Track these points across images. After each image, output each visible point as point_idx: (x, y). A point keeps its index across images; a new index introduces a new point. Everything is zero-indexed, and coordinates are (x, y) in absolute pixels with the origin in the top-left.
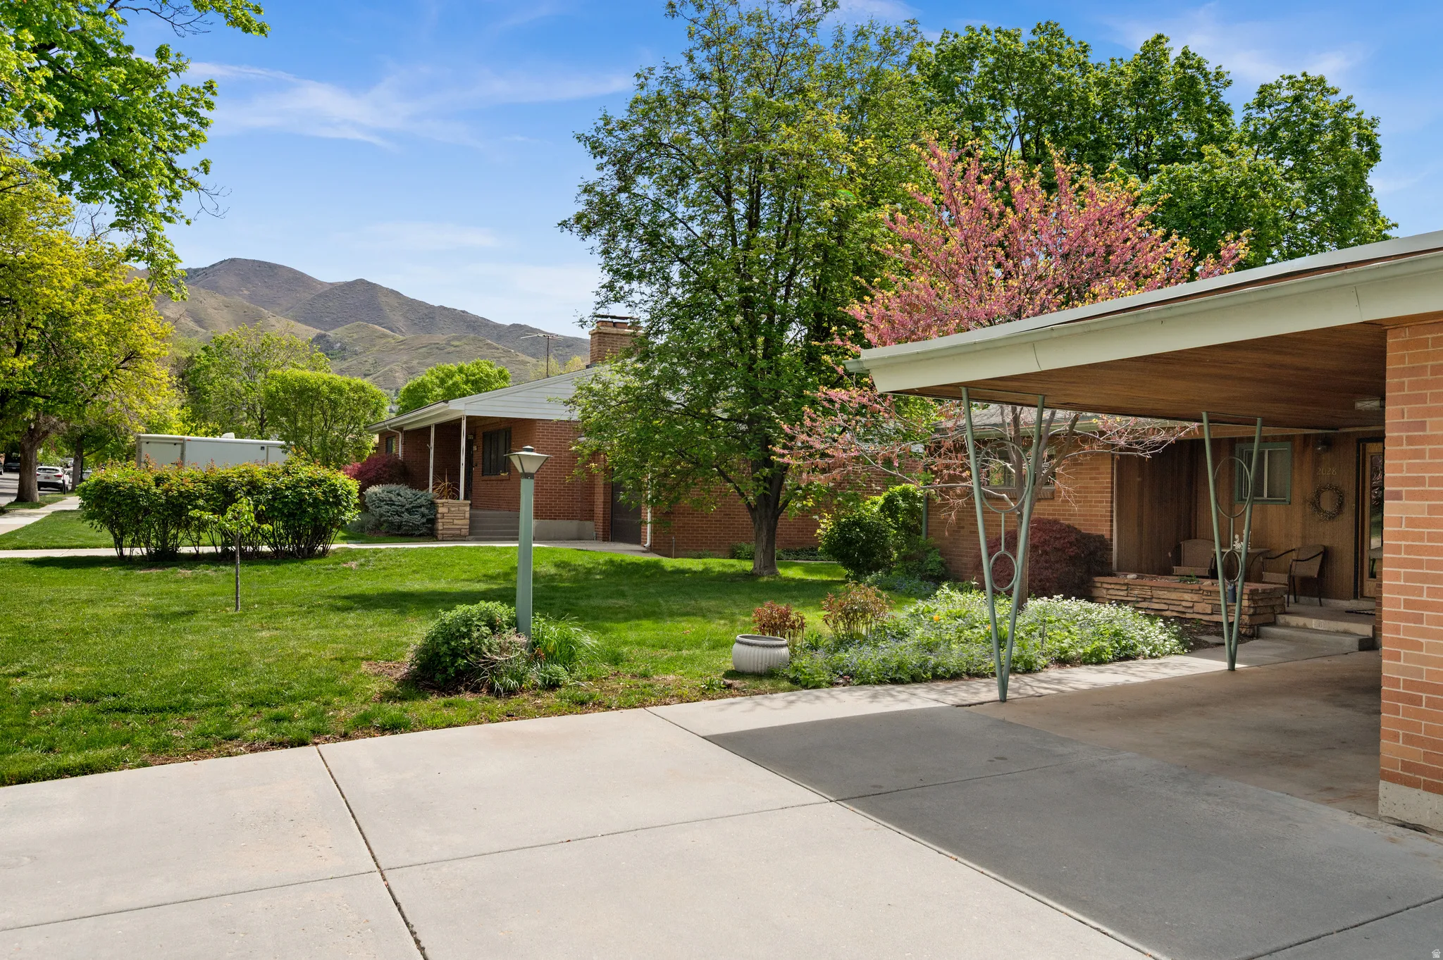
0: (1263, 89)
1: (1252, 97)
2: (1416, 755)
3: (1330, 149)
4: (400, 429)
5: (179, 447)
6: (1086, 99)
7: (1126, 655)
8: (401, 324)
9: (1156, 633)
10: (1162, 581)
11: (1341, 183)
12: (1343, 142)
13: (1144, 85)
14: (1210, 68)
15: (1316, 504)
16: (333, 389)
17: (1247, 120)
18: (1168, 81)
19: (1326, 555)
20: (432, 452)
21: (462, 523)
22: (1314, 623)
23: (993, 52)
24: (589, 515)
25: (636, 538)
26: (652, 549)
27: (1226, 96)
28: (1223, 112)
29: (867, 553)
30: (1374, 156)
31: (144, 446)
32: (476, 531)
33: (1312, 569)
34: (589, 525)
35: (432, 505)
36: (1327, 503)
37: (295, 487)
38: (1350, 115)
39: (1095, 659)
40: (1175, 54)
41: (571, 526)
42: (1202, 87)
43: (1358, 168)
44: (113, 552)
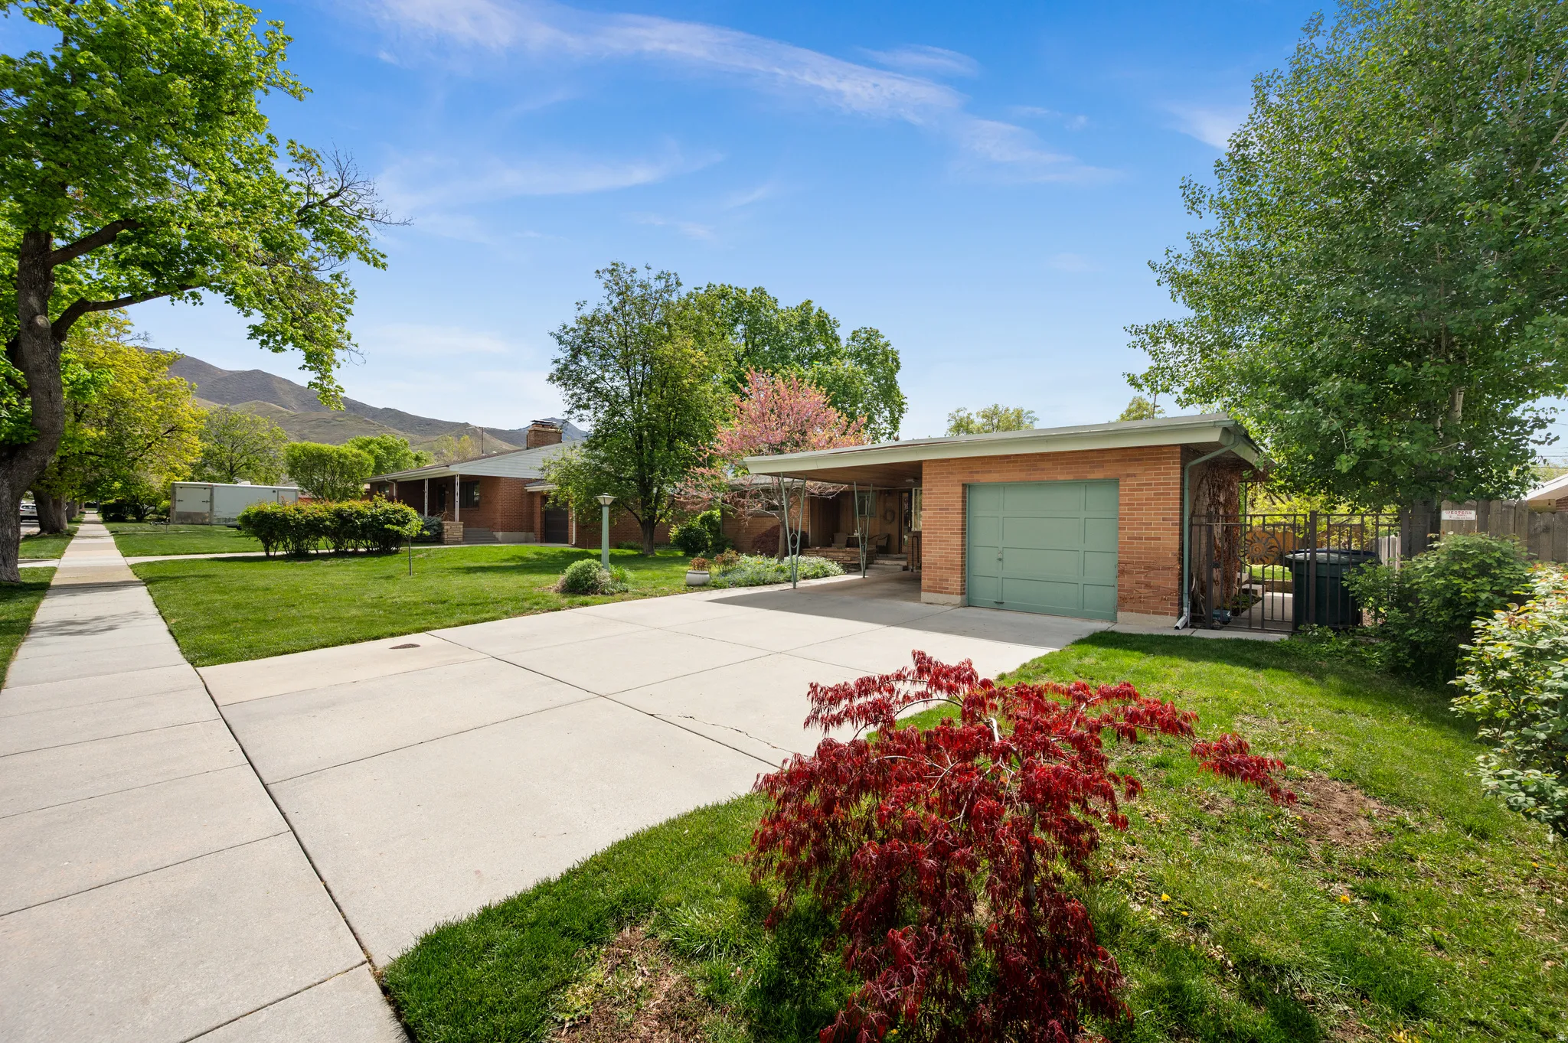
0: (854, 332)
1: (849, 335)
2: (930, 583)
3: (881, 363)
4: (395, 481)
5: (208, 491)
6: (778, 327)
7: (826, 575)
8: (293, 404)
9: (834, 567)
10: (829, 549)
11: (885, 378)
12: (887, 360)
13: (803, 324)
14: (831, 318)
15: (885, 517)
16: (340, 456)
17: (848, 345)
18: (812, 322)
19: (889, 537)
20: (426, 494)
21: (459, 534)
22: (887, 562)
23: (735, 299)
24: (531, 529)
25: (564, 539)
26: (576, 546)
27: (838, 332)
28: (837, 340)
29: (695, 543)
30: (898, 367)
31: (178, 490)
32: (467, 539)
33: (883, 543)
34: (531, 534)
35: (440, 525)
36: (889, 518)
37: (384, 514)
38: (889, 348)
39: (816, 576)
40: (815, 311)
41: (522, 535)
42: (828, 326)
43: (892, 372)
44: (264, 554)
